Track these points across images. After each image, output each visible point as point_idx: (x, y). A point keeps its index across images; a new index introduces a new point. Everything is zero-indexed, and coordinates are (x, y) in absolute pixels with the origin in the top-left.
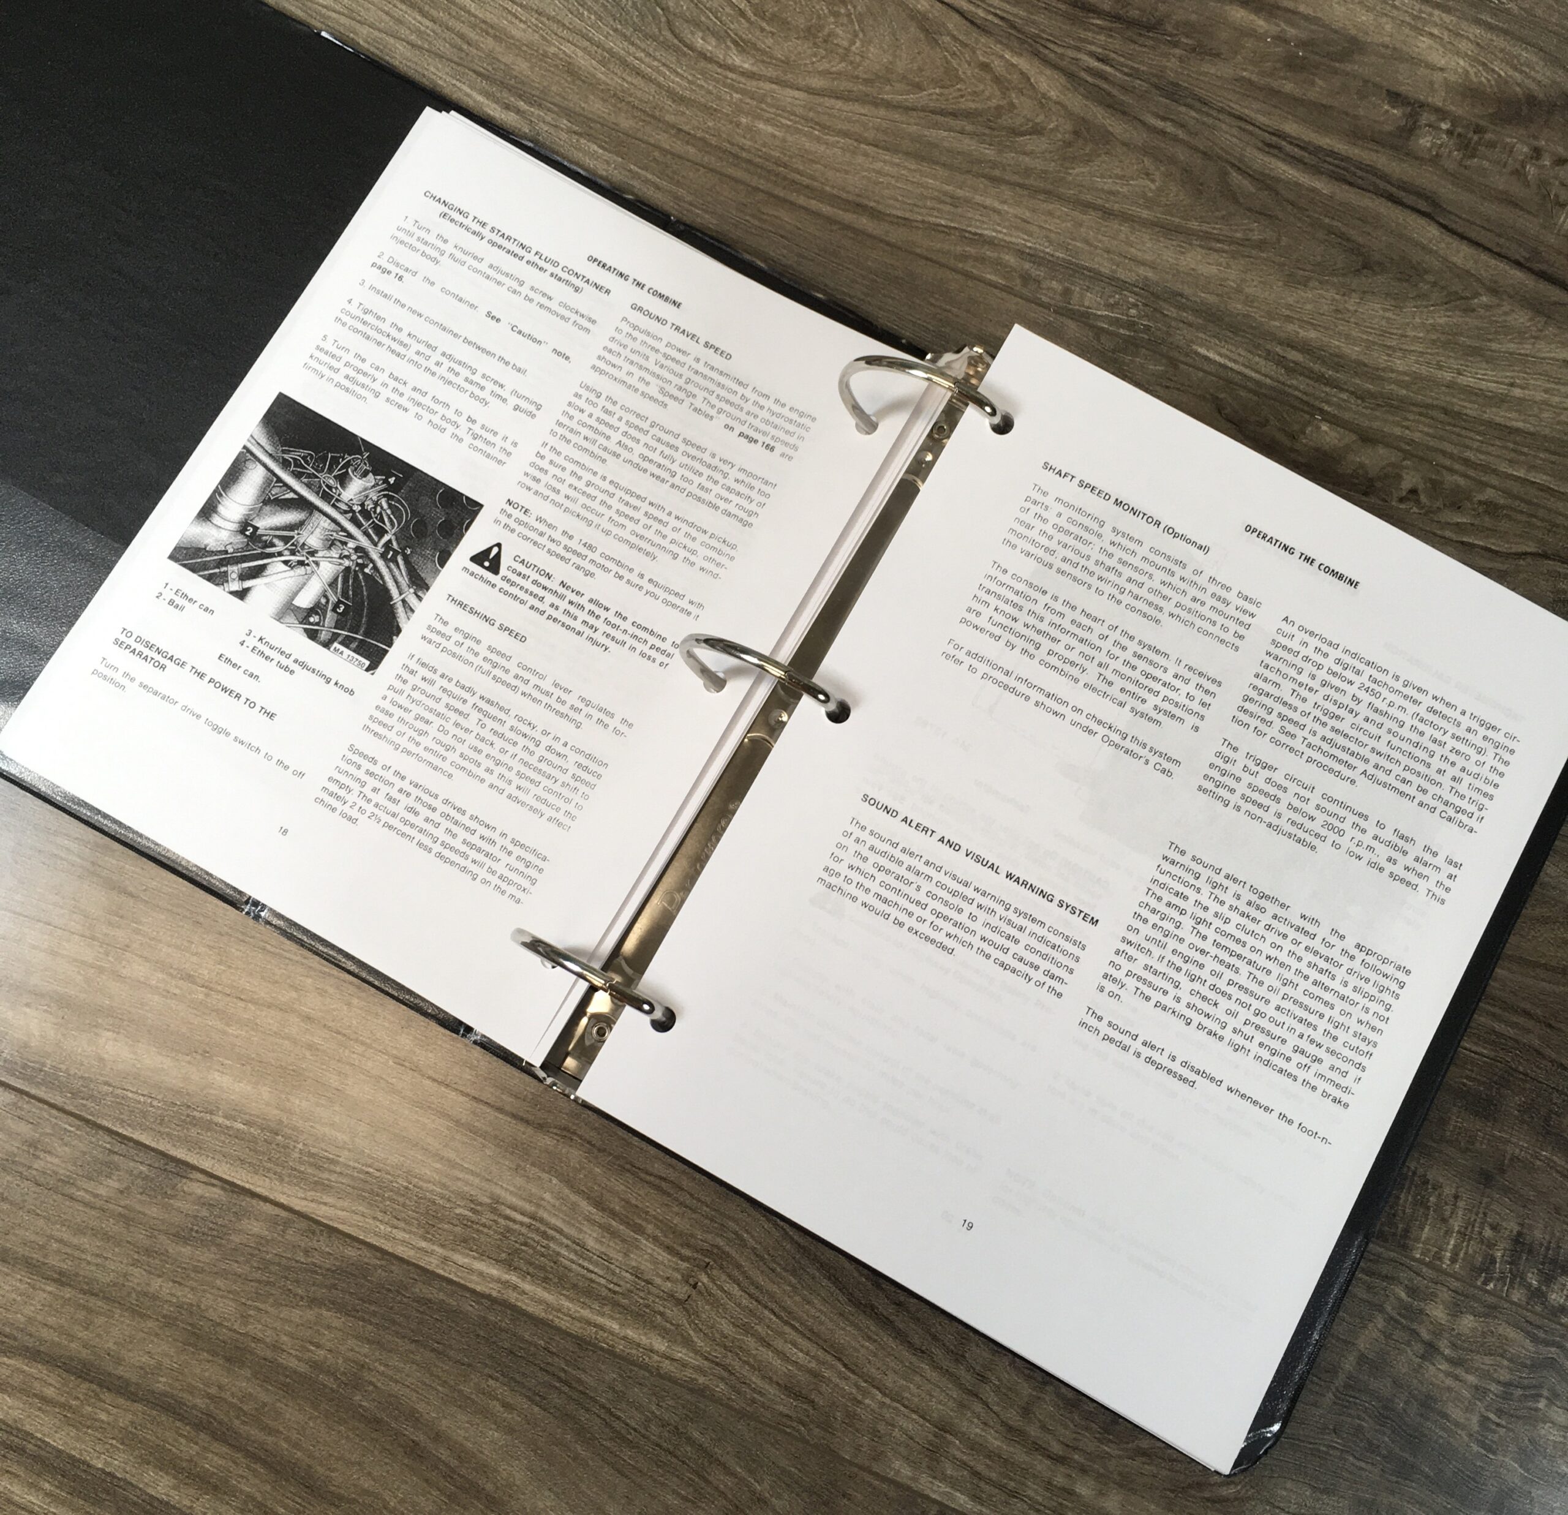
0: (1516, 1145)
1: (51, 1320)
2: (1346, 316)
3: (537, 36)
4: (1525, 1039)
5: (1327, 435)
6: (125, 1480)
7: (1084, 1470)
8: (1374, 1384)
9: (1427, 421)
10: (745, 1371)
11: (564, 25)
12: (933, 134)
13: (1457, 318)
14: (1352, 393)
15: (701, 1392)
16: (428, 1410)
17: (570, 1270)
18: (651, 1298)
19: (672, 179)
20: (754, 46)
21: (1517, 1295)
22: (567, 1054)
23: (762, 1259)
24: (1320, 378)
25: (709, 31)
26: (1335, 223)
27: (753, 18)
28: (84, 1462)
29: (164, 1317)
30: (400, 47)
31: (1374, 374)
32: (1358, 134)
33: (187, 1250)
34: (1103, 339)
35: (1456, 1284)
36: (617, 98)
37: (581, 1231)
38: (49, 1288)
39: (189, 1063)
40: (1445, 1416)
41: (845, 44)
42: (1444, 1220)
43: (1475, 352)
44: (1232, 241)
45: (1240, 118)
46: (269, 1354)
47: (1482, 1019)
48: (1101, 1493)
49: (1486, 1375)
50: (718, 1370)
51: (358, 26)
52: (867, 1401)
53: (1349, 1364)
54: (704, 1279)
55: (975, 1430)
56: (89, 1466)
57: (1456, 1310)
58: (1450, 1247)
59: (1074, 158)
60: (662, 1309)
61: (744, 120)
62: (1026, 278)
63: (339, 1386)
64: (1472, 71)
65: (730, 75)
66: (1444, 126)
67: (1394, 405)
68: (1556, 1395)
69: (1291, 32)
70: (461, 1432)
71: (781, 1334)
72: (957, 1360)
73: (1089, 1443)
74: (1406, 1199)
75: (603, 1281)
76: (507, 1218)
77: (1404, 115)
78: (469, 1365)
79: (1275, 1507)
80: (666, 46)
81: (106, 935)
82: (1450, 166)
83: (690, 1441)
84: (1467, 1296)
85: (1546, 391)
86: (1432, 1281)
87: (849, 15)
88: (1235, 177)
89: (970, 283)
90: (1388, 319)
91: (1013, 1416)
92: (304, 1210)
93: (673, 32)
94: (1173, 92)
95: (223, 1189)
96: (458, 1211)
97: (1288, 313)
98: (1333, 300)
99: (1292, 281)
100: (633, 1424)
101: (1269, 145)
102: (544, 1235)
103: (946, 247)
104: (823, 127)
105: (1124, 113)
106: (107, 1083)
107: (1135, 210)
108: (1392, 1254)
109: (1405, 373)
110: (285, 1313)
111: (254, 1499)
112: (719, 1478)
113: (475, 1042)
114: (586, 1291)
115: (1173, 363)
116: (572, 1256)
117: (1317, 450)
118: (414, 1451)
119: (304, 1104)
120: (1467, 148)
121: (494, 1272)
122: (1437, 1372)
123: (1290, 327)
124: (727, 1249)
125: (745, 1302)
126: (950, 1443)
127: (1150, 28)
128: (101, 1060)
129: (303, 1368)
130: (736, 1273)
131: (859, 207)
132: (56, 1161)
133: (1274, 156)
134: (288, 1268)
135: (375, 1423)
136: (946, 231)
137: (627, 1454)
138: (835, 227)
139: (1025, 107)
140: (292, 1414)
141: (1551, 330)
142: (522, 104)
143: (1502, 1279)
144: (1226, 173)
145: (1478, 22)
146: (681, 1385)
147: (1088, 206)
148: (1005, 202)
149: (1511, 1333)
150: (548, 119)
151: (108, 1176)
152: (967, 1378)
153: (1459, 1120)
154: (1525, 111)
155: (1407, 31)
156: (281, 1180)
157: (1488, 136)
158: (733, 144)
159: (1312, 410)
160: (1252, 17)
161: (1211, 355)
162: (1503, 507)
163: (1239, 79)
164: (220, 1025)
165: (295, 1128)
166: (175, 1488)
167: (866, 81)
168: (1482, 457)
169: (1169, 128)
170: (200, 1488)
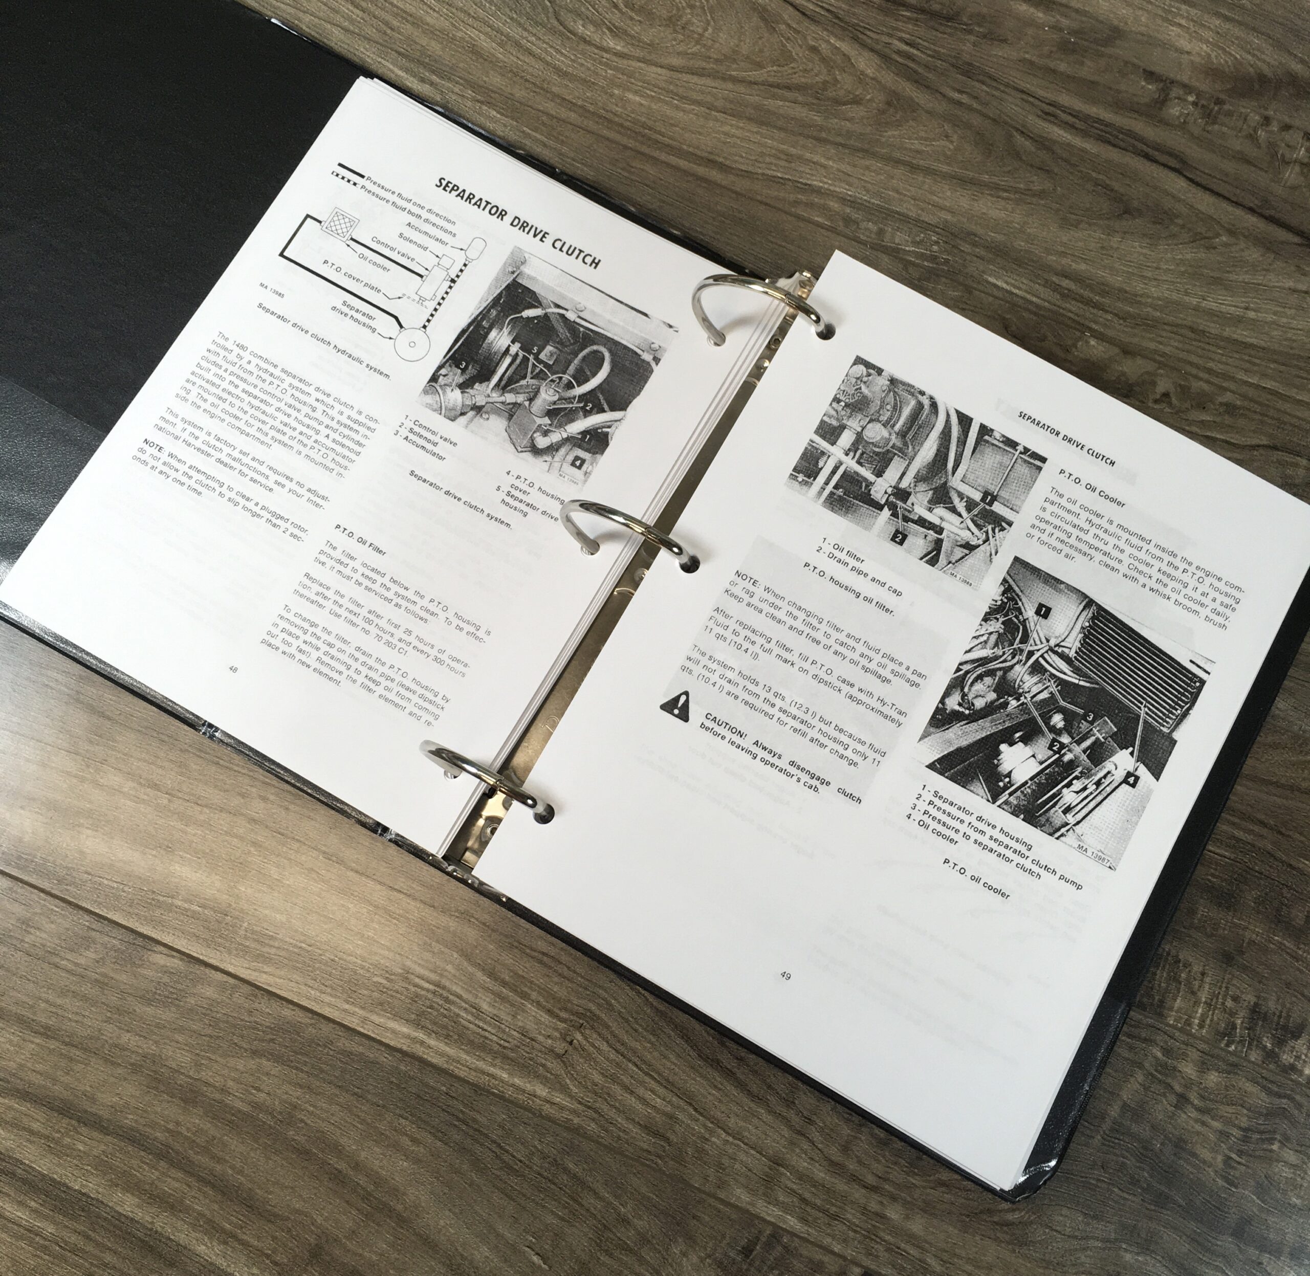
0: (1253, 931)
1: (39, 1067)
2: (1111, 252)
3: (447, 23)
4: (1260, 844)
5: (1095, 348)
6: (98, 1200)
7: (894, 1198)
8: (1135, 1128)
9: (1177, 337)
10: (612, 1113)
11: (469, 14)
12: (771, 104)
13: (1202, 255)
14: (1116, 315)
15: (576, 1131)
16: (349, 1143)
17: (468, 1029)
18: (535, 1052)
19: (557, 138)
20: (625, 32)
21: (1255, 1056)
22: (467, 849)
23: (627, 1021)
24: (1088, 302)
25: (587, 20)
26: (1101, 177)
27: (624, 10)
28: (65, 1185)
29: (132, 1064)
30: (336, 31)
31: (1133, 299)
32: (1119, 105)
33: (150, 1010)
34: (911, 270)
35: (1203, 1046)
36: (514, 74)
37: (477, 997)
38: (37, 1041)
39: (155, 856)
40: (1194, 1155)
41: (700, 30)
42: (1193, 993)
43: (1217, 281)
44: (1016, 191)
45: (1023, 92)
46: (217, 1096)
47: (1224, 827)
48: (907, 1217)
49: (1228, 1122)
50: (590, 1113)
51: (301, 15)
52: (713, 1139)
53: (1114, 1111)
54: (579, 1036)
55: (803, 1164)
56: (68, 1187)
57: (1203, 1068)
58: (1198, 1015)
59: (887, 123)
60: (543, 1061)
61: (616, 92)
62: (848, 221)
63: (275, 1123)
64: (1213, 55)
65: (605, 55)
66: (1191, 99)
67: (1150, 324)
68: (1287, 1139)
69: (1065, 22)
70: (377, 1162)
71: (642, 1083)
72: (788, 1106)
73: (897, 1175)
74: (1162, 975)
75: (495, 1038)
76: (416, 986)
77: (1158, 89)
78: (384, 1107)
79: (1052, 1230)
80: (553, 31)
81: (87, 751)
82: (1196, 131)
83: (566, 1170)
84: (1212, 1056)
85: (1275, 313)
86: (1184, 1043)
87: (703, 8)
88: (1019, 139)
89: (801, 224)
90: (1145, 255)
91: (834, 1152)
92: (247, 978)
93: (558, 20)
94: (968, 70)
95: (181, 960)
96: (375, 979)
97: (1063, 249)
98: (1100, 238)
99: (1066, 223)
100: (519, 1156)
101: (1047, 114)
102: (447, 1000)
103: (782, 194)
104: (682, 98)
105: (927, 87)
106: (86, 873)
107: (935, 165)
108: (1150, 1021)
109: (1159, 299)
110: (232, 1062)
111: (204, 1216)
112: (589, 1201)
113: (390, 840)
114: (479, 1046)
115: (969, 290)
116: (470, 1017)
117: (1087, 360)
118: (338, 1178)
119: (249, 891)
120: (1210, 116)
121: (405, 1030)
122: (1187, 1119)
123: (1064, 261)
124: (598, 1012)
125: (613, 1055)
126: (782, 1174)
127: (949, 19)
128: (82, 852)
129: (245, 1108)
130: (605, 1032)
131: (711, 163)
132: (44, 935)
133: (1050, 122)
134: (235, 1026)
135: (304, 1153)
136: (781, 182)
137: (513, 1181)
138: (690, 179)
139: (847, 82)
140: (235, 1145)
141: (1279, 264)
142: (434, 78)
143: (1241, 1042)
144: (1011, 136)
145: (1218, 15)
146: (559, 1125)
147: (898, 162)
148: (829, 159)
149: (1249, 1087)
150: (456, 90)
151: (87, 948)
152: (796, 1120)
153: (1204, 910)
154: (1257, 87)
155: (1159, 22)
156: (230, 953)
157: (1227, 107)
158: (607, 111)
159: (1083, 328)
160: (1032, 10)
161: (999, 283)
162: (1239, 408)
163: (1023, 61)
164: (179, 825)
165: (242, 911)
166: (138, 1206)
167: (717, 61)
168: (1222, 367)
169: (964, 99)
170: (160, 1207)
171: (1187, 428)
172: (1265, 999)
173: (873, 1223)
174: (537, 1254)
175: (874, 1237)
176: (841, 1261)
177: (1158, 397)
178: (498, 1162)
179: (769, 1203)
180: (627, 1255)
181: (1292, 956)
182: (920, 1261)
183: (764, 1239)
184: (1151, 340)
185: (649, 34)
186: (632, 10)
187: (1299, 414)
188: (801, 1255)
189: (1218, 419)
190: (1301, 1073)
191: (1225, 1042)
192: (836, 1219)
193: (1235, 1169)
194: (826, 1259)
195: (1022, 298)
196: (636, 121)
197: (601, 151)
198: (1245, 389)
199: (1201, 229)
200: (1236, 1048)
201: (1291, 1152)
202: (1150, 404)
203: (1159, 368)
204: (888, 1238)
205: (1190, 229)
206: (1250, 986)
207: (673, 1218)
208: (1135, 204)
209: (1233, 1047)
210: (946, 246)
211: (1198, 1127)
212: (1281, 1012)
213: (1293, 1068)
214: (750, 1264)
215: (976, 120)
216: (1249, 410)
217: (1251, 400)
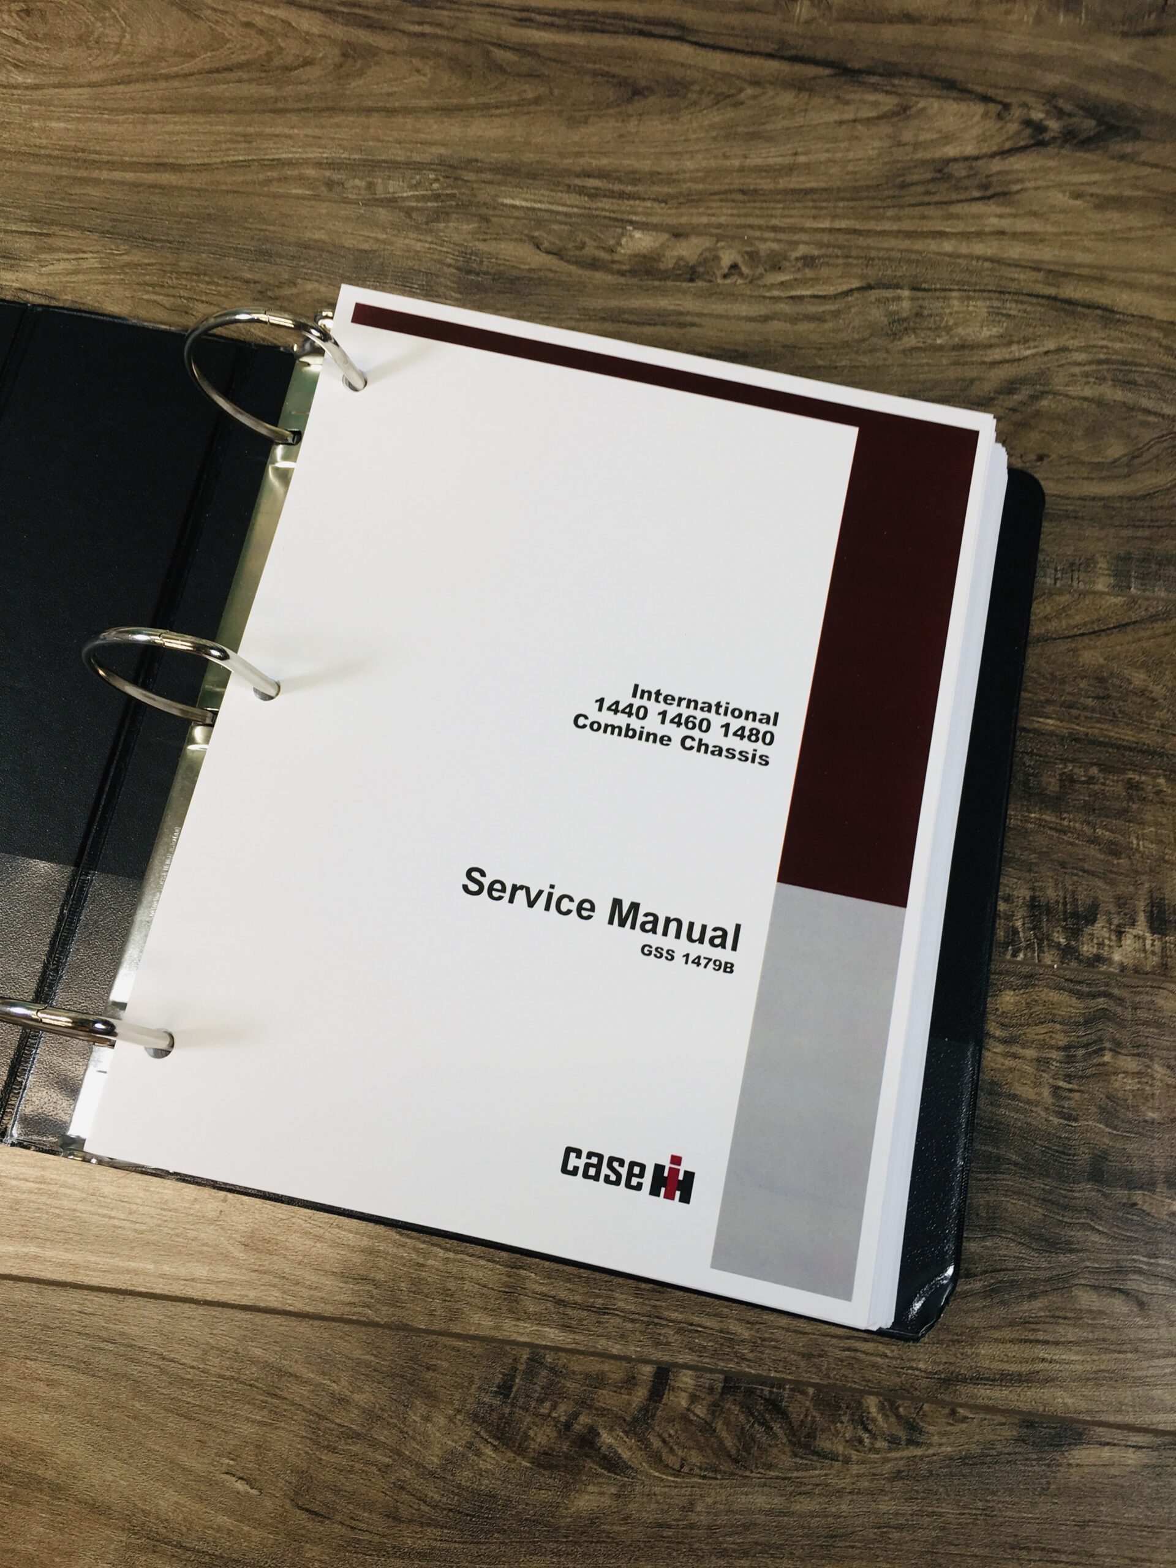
171: (768, 294)
172: (1041, 889)
173: (653, 1302)
174: (241, 1478)
175: (656, 1320)
176: (625, 1364)
177: (726, 271)
178: (164, 1378)
179: (518, 1319)
180: (355, 1444)
181: (1057, 830)
182: (722, 1332)
183: (522, 1367)
184: (700, 215)
185: (60, 58)
186: (36, 39)
187: (886, 245)
188: (574, 1373)
189: (799, 276)
190: (1109, 961)
191: (1010, 952)
192: (604, 1314)
193: (1070, 1099)
194: (606, 1367)
195: (546, 211)
196: (64, 149)
197: (33, 188)
198: (818, 236)
199: (722, 88)
200: (1025, 955)
201: (1129, 1058)
202: (720, 281)
203: (717, 242)
204: (674, 1315)
205: (709, 93)
206: (1019, 879)
207: (402, 1377)
208: (643, 83)
209: (1021, 956)
210: (448, 180)
211: (1009, 1063)
212: (1065, 898)
213: (1098, 958)
214: (513, 1405)
215: (445, 47)
216: (830, 256)
217: (828, 246)
